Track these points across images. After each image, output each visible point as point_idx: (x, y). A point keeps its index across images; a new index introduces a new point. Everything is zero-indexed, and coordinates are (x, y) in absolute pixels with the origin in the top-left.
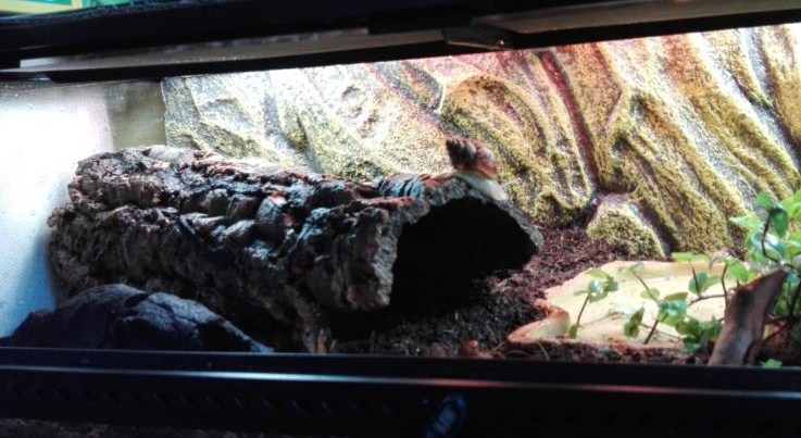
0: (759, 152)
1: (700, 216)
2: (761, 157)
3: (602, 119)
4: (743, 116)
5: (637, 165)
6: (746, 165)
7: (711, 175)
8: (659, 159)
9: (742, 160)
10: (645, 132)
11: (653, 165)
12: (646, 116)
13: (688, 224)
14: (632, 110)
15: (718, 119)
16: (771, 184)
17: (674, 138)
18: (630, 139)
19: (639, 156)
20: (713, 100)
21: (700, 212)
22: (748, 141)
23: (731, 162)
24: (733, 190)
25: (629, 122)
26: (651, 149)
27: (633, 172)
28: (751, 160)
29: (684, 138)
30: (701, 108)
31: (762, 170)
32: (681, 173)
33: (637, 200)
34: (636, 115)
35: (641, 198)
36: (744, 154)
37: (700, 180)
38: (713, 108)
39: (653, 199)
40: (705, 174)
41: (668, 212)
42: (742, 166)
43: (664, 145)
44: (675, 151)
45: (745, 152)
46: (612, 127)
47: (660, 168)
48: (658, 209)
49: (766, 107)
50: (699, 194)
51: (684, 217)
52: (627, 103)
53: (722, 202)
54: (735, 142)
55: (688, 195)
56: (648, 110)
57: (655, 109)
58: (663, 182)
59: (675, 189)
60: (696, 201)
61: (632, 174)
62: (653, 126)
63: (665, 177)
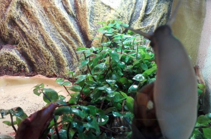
0: (70, 34)
1: (45, 58)
2: (70, 36)
3: (3, 9)
4: (64, 19)
5: (19, 33)
6: (64, 39)
7: (50, 41)
8: (29, 32)
9: (63, 36)
10: (23, 18)
11: (26, 34)
12: (24, 12)
13: (40, 61)
14: (17, 8)
15: (55, 18)
16: (73, 47)
17: (36, 23)
18: (16, 21)
19: (20, 29)
20: (53, 10)
21: (45, 56)
22: (66, 29)
23: (59, 37)
24: (59, 48)
25: (16, 13)
26: (26, 27)
27: (17, 36)
28: (66, 37)
29: (40, 24)
30: (48, 12)
31: (70, 41)
32: (38, 39)
33: (19, 48)
34: (19, 10)
35: (21, 48)
36: (64, 34)
37: (46, 43)
38: (53, 13)
39: (26, 48)
40: (48, 40)
41: (32, 55)
42: (63, 39)
43: (32, 26)
44: (36, 29)
45: (64, 33)
46: (8, 14)
47: (29, 36)
48: (28, 53)
49: (73, 17)
50: (45, 48)
51: (39, 57)
52: (15, 4)
53: (54, 53)
54: (60, 29)
55: (40, 48)
56: (25, 9)
57: (28, 9)
58: (31, 42)
59: (35, 45)
60: (44, 51)
61: (17, 37)
62: (27, 17)
63: (31, 40)
